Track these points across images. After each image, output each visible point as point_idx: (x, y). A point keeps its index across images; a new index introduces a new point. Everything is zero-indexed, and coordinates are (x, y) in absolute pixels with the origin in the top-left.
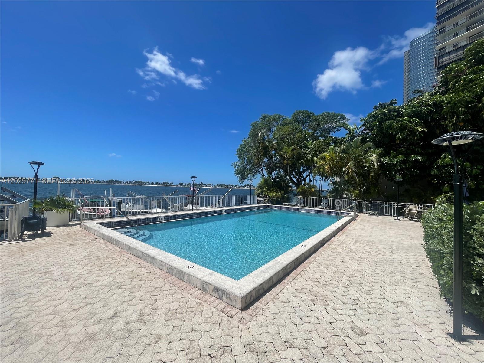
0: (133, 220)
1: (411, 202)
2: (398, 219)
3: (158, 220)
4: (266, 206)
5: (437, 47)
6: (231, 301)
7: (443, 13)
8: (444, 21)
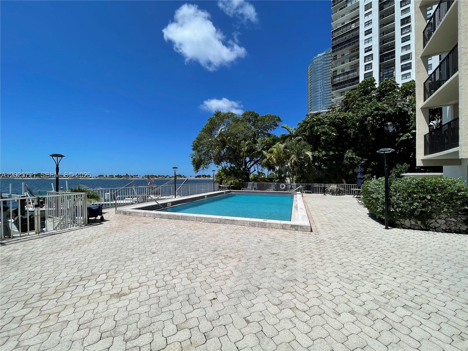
0: (162, 204)
1: (332, 183)
2: (325, 195)
3: (168, 206)
4: (230, 192)
5: (333, 70)
6: (304, 229)
7: (336, 45)
8: (337, 50)
